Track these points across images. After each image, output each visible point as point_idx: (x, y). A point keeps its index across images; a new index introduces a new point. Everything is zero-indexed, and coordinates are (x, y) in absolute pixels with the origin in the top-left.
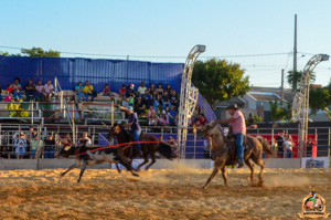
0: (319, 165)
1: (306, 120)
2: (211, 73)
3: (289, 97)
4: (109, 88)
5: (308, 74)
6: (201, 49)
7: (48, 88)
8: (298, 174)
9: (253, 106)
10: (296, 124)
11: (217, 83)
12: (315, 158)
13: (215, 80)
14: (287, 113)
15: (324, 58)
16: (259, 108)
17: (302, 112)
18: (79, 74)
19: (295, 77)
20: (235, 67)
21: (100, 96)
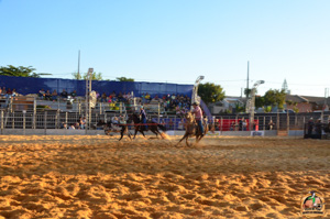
0: (259, 134)
1: (253, 112)
2: (206, 89)
3: (245, 101)
4: (157, 96)
5: (254, 90)
6: (202, 78)
7: (128, 96)
8: (249, 140)
9: (227, 106)
10: (248, 115)
11: (210, 94)
12: (257, 131)
13: (209, 93)
14: (243, 109)
15: (262, 82)
16: (230, 106)
17: (251, 109)
18: (143, 89)
19: (248, 91)
20: (218, 87)
21: (153, 100)
